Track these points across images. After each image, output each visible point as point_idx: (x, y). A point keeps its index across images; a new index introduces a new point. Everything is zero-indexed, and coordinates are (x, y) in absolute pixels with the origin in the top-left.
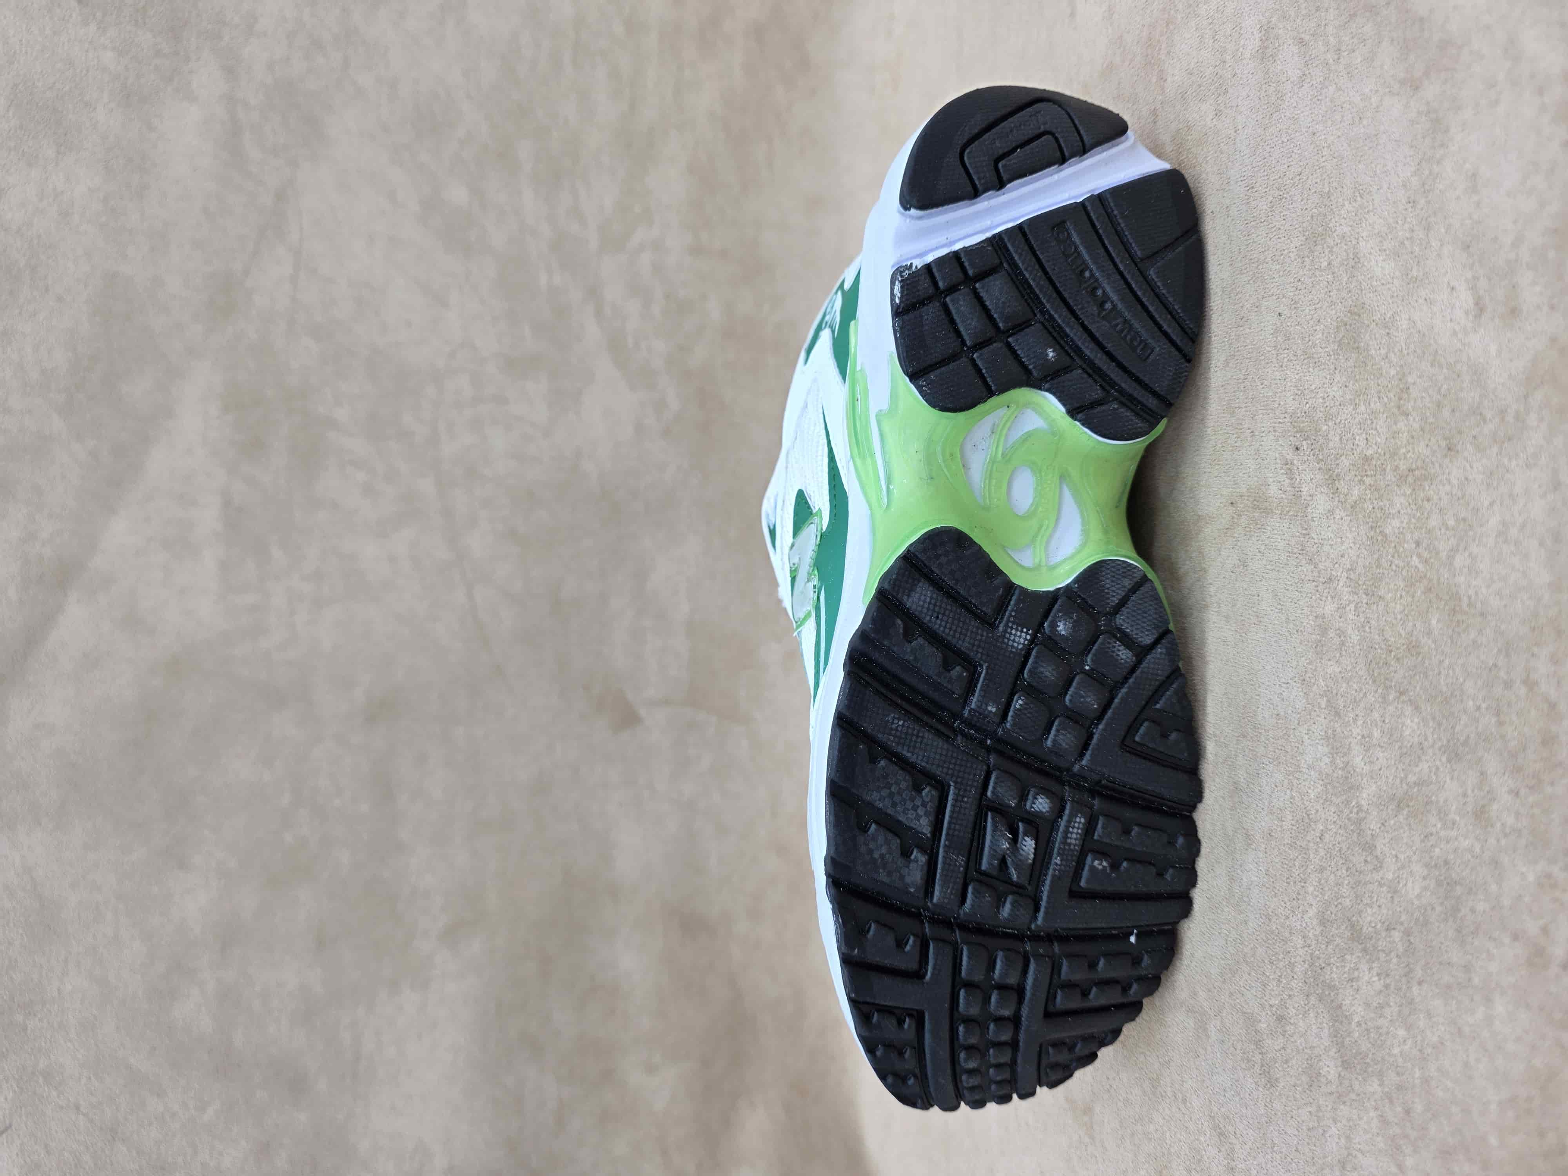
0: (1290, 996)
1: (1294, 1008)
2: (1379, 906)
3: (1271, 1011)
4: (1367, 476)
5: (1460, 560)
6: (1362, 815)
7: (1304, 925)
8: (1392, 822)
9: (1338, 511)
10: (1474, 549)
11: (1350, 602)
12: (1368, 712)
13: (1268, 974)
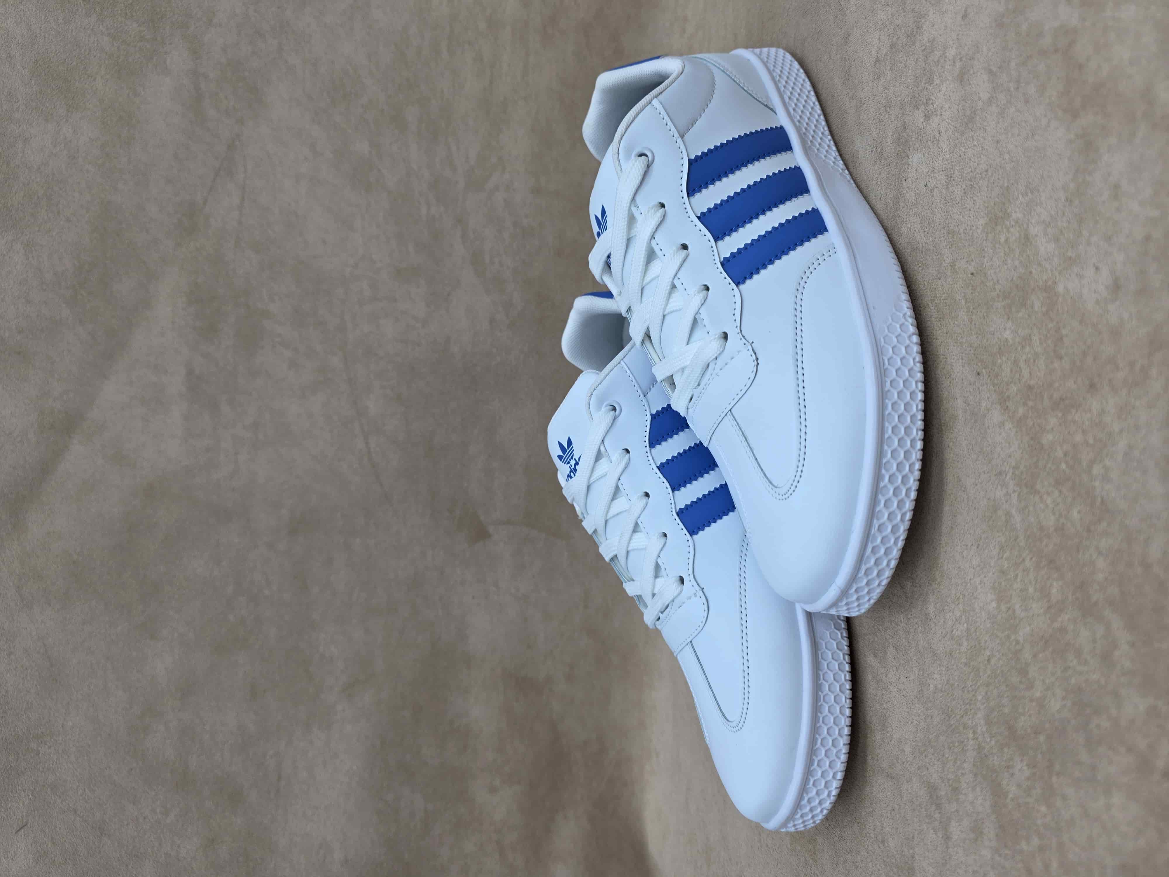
0: (962, 774)
1: (965, 782)
2: (1030, 716)
3: (948, 782)
4: (1030, 400)
5: (1097, 470)
6: (1018, 647)
7: (974, 723)
8: (1041, 655)
9: (1007, 423)
10: (1107, 462)
11: (1014, 491)
12: (1026, 573)
13: (947, 756)
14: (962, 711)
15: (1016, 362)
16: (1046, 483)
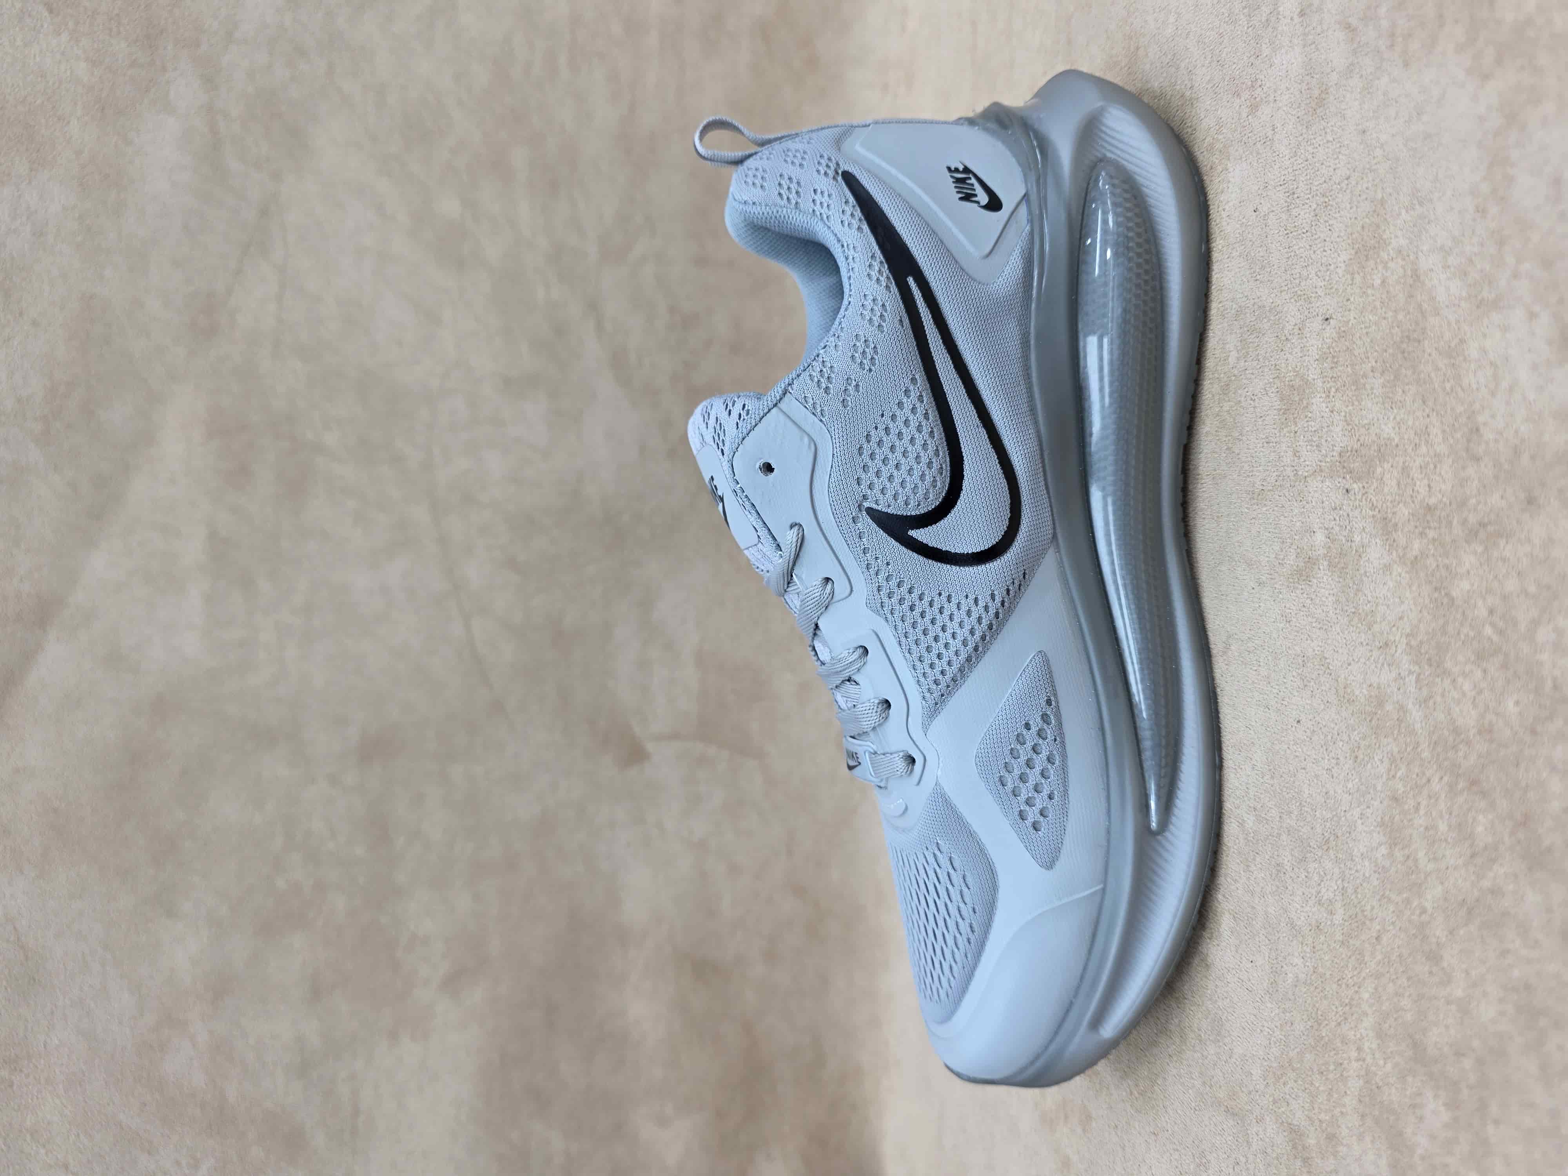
0: (1342, 1113)
1: (1347, 1128)
2: (1447, 1027)
3: (1320, 1127)
4: (1430, 528)
5: (1544, 634)
6: (1425, 918)
7: (1358, 1036)
8: (1462, 932)
9: (1395, 566)
11: (1411, 673)
12: (1432, 801)
13: (1317, 1085)
14: (1338, 1016)
15: (1405, 470)
16: (1460, 658)
